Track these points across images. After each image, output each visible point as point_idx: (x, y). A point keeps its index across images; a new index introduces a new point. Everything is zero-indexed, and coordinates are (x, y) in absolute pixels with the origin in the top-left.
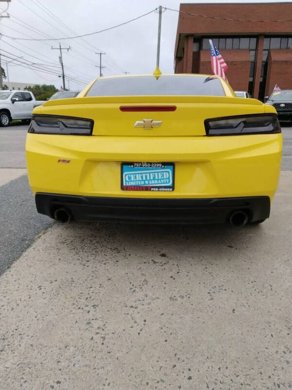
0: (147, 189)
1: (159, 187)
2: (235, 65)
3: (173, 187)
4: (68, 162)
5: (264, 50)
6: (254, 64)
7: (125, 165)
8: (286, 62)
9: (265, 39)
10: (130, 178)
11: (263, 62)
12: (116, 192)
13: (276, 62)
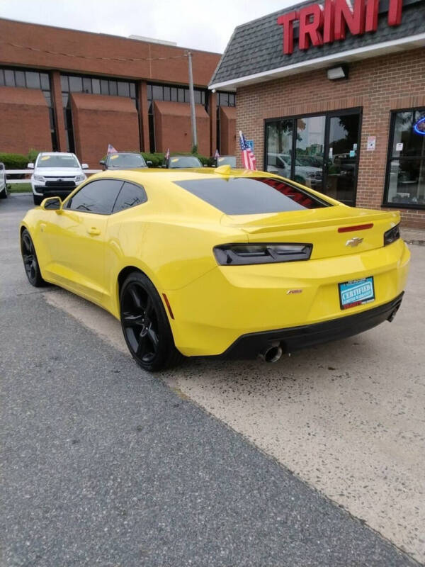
0: (358, 303)
1: (366, 300)
2: (26, 110)
3: (373, 298)
4: (301, 291)
5: (63, 92)
6: (53, 111)
7: (341, 286)
8: (95, 111)
9: (62, 77)
10: (346, 296)
11: (64, 108)
12: (337, 313)
13: (82, 110)
